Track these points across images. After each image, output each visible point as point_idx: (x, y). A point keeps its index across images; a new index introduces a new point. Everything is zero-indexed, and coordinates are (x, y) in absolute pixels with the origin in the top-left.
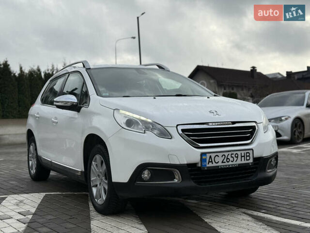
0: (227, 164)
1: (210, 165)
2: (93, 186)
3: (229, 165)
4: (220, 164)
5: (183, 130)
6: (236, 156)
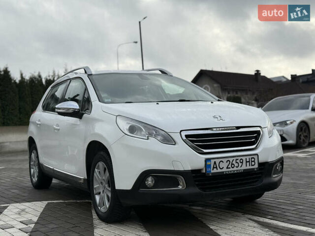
0: (231, 169)
1: (215, 171)
2: (96, 194)
3: (234, 171)
4: (225, 170)
5: (186, 136)
6: (241, 161)
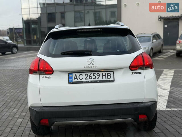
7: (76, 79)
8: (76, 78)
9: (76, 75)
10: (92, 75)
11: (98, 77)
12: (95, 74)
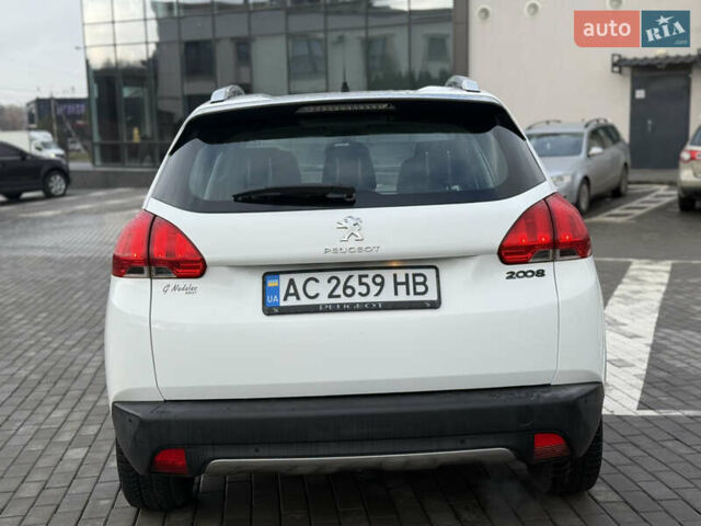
7: (292, 295)
8: (292, 291)
9: (292, 282)
10: (354, 282)
11: (379, 288)
12: (366, 276)
